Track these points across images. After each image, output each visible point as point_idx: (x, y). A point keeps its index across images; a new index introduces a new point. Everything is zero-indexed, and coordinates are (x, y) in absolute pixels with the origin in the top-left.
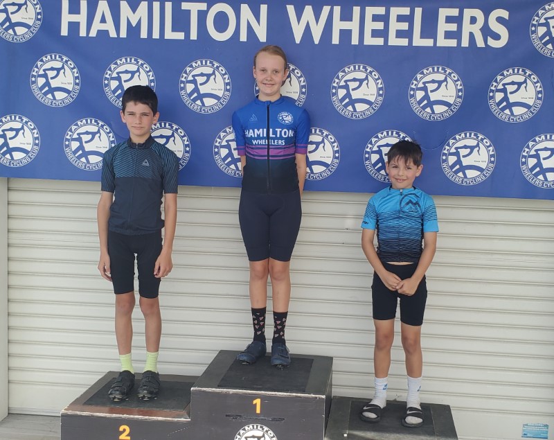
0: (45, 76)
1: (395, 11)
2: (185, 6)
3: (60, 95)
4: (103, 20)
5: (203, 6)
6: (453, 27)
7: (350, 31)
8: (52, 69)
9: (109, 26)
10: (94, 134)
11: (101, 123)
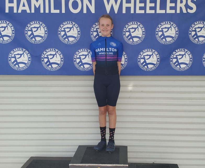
3: (6, 38)
6: (173, 5)
7: (130, 8)
8: (2, 27)
9: (27, 8)
10: (21, 55)
11: (24, 50)
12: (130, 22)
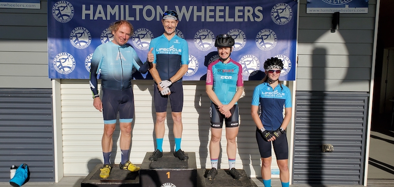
0: (76, 36)
1: (218, 8)
2: (134, 7)
3: (82, 43)
4: (100, 13)
5: (141, 7)
6: (241, 14)
7: (201, 16)
8: (79, 33)
9: (103, 15)
12: (200, 29)
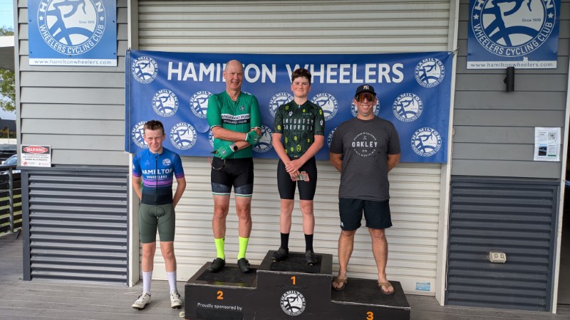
0: (160, 101)
1: (343, 66)
3: (168, 111)
4: (190, 72)
6: (374, 73)
7: (319, 77)
8: (164, 97)
9: (194, 76)
10: (185, 131)
11: (189, 125)
12: (318, 93)
